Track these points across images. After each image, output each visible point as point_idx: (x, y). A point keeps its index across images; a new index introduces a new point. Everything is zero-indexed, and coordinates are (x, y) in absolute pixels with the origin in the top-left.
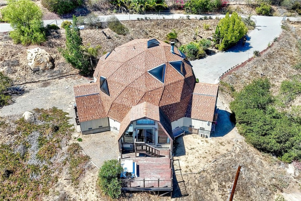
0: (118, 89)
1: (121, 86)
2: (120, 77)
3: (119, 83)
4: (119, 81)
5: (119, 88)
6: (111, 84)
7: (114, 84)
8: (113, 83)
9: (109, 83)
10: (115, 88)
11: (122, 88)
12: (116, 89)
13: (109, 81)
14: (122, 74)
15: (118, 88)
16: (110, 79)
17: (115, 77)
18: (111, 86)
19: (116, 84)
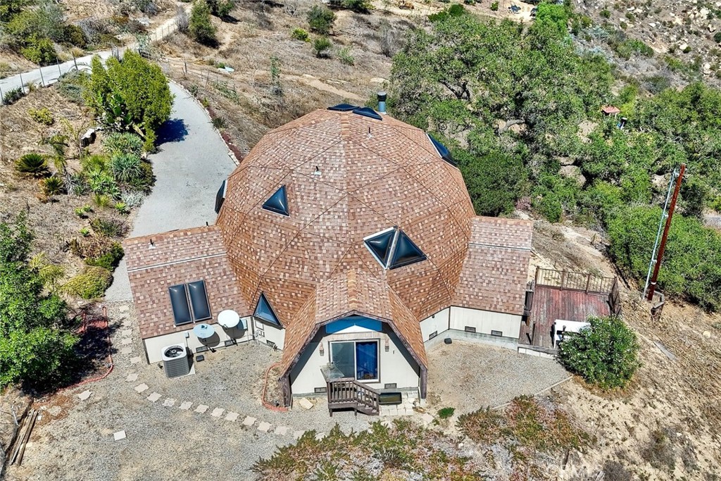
0: (435, 229)
1: (437, 217)
2: (422, 201)
3: (430, 214)
4: (427, 210)
5: (437, 225)
6: (414, 231)
7: (420, 224)
8: (416, 226)
9: (409, 232)
10: (427, 233)
11: (443, 218)
12: (431, 231)
13: (407, 228)
14: (420, 191)
15: (433, 226)
16: (407, 222)
17: (412, 208)
18: (416, 236)
19: (426, 221)
